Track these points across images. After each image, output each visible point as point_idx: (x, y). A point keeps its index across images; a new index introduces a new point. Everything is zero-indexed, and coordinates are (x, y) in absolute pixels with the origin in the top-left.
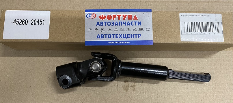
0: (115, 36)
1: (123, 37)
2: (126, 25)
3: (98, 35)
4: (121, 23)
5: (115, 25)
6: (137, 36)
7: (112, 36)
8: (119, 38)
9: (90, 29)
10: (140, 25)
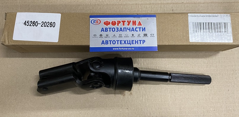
0: (119, 42)
1: (128, 44)
2: (130, 31)
3: (103, 41)
4: (125, 29)
5: (120, 31)
6: (142, 42)
7: (117, 42)
8: (124, 44)
9: (95, 35)
10: (145, 31)
